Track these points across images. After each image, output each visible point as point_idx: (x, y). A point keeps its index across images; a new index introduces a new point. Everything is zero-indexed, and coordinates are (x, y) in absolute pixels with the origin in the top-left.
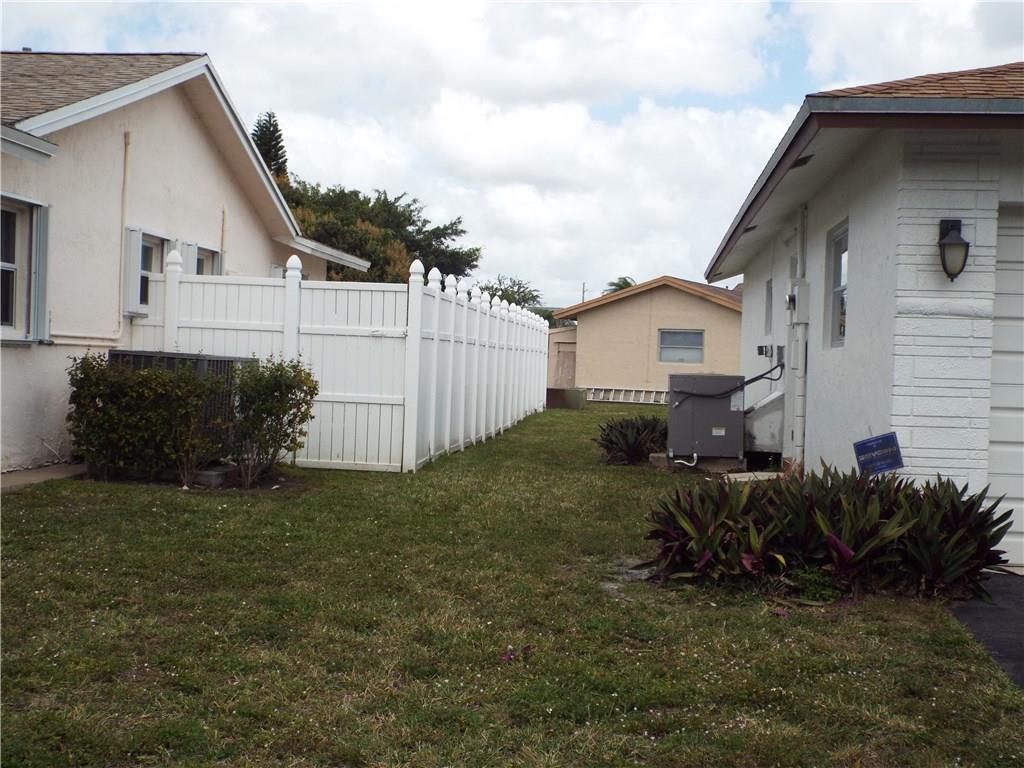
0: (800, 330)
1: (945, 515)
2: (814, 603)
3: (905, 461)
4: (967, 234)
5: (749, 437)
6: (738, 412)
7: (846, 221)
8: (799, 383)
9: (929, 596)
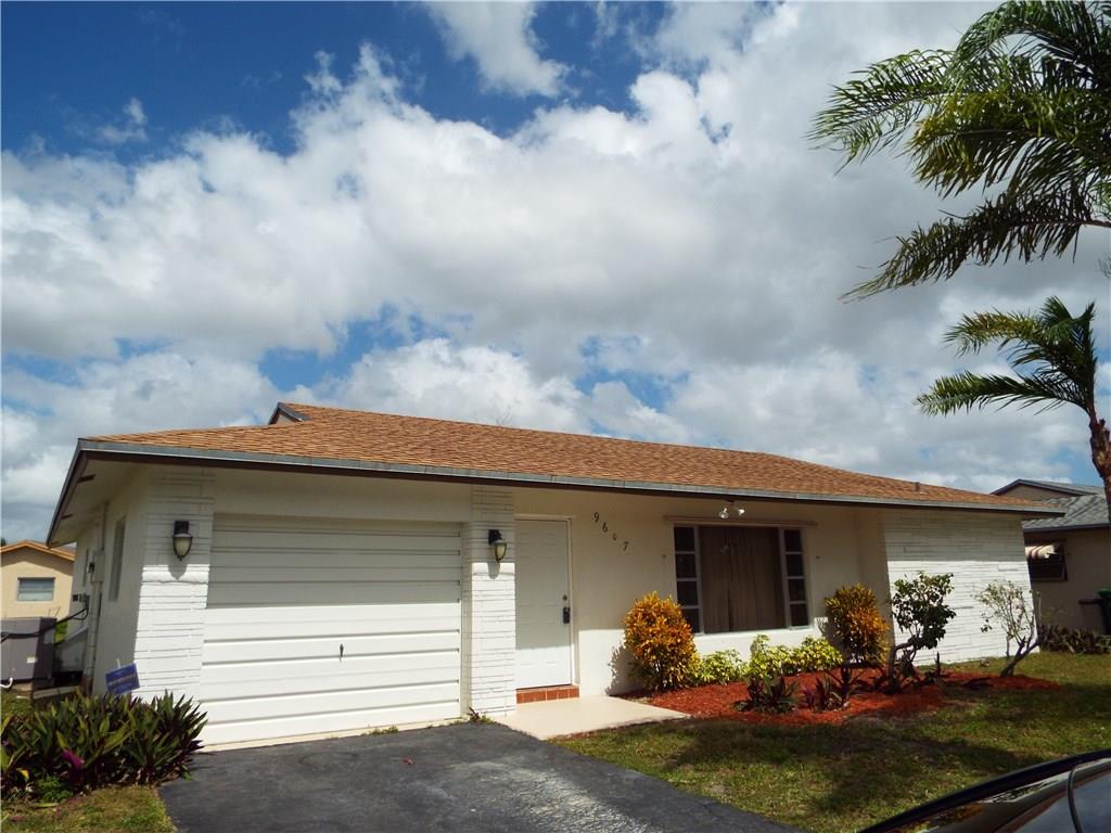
0: (97, 585)
1: (160, 722)
2: (49, 805)
3: (141, 683)
4: (192, 531)
5: (57, 662)
6: (50, 644)
7: (124, 517)
8: (94, 622)
9: (142, 782)
